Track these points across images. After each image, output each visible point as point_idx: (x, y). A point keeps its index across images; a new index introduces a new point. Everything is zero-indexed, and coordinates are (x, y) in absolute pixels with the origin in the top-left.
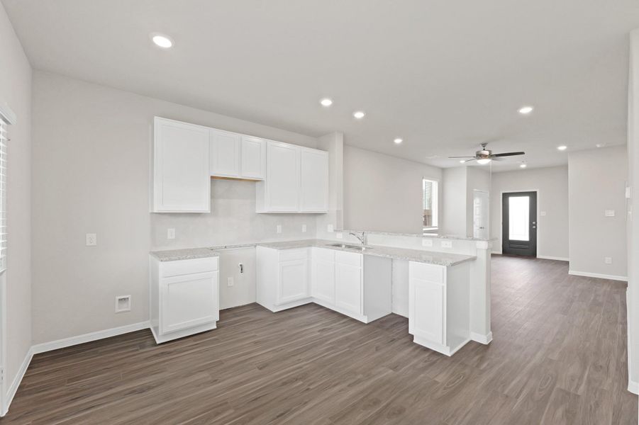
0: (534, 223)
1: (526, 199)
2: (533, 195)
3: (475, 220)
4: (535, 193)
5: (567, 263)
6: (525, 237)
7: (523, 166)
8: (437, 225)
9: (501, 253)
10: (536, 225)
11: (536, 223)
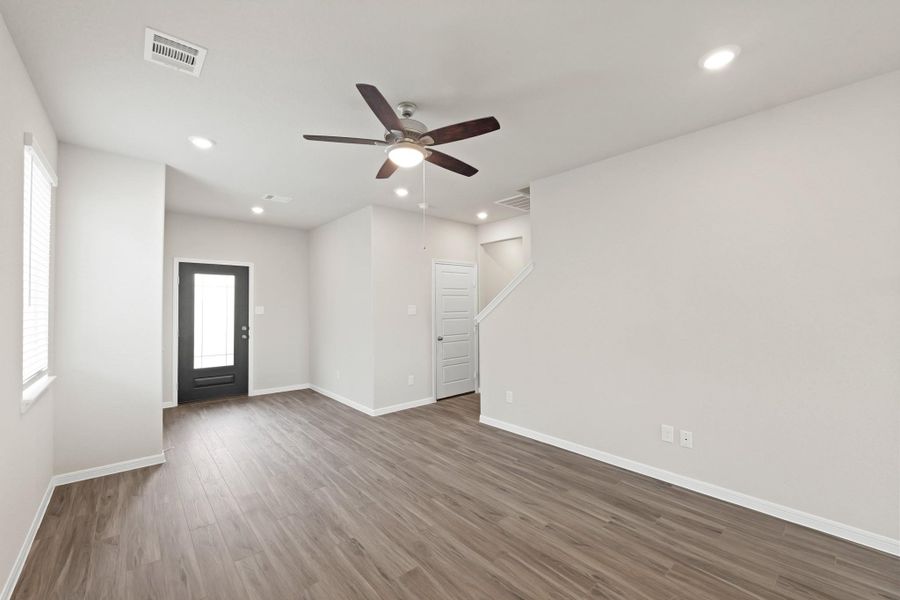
0: (244, 329)
1: (230, 281)
2: (241, 274)
4: (245, 270)
9: (174, 402)
10: (246, 333)
11: (248, 328)
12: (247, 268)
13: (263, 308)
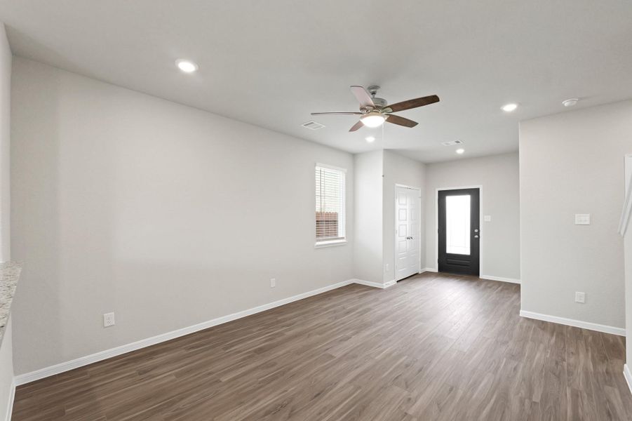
0: (476, 231)
1: (467, 199)
2: (475, 193)
3: (397, 228)
4: (477, 191)
5: (518, 286)
6: (465, 250)
7: (460, 151)
8: (344, 236)
9: (436, 270)
10: (478, 234)
11: (479, 231)
12: (478, 189)
13: (490, 217)
